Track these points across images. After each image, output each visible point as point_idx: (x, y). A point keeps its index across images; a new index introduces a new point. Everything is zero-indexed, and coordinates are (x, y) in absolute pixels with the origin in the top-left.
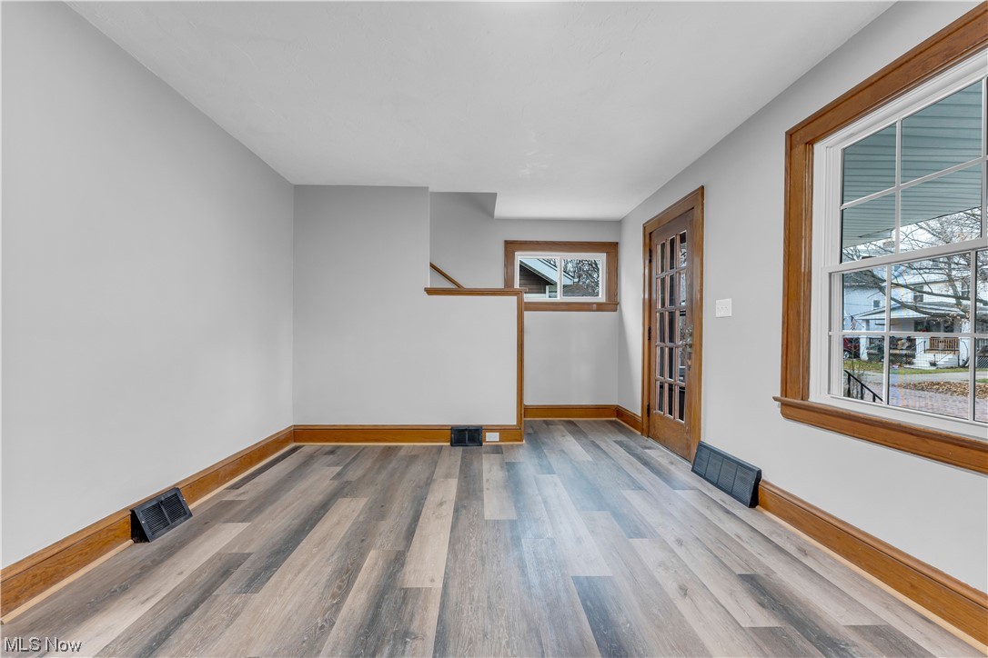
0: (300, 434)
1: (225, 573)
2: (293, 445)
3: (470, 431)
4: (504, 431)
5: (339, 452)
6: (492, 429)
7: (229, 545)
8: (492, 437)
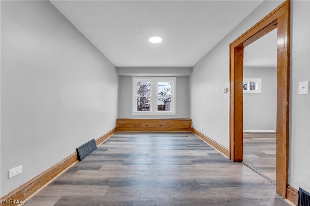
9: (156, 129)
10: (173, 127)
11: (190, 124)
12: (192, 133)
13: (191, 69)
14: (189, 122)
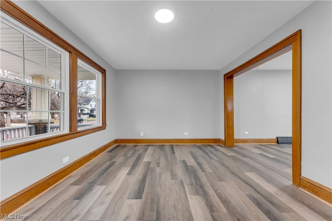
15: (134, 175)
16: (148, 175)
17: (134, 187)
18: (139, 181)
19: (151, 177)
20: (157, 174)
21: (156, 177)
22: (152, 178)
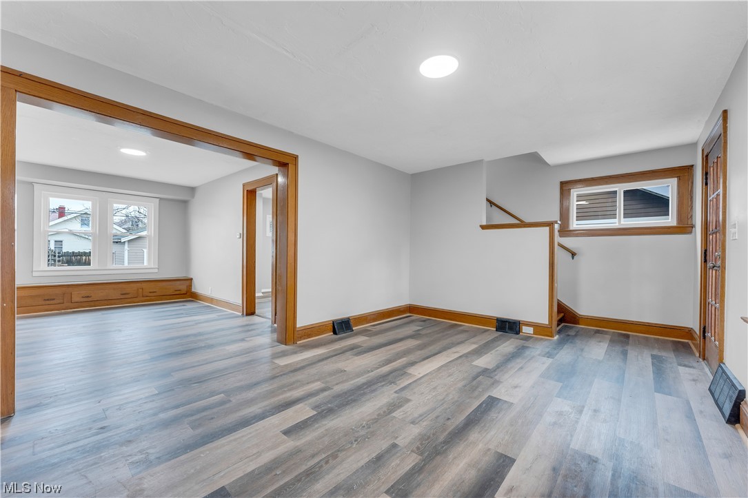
0: (412, 309)
1: (352, 349)
2: (409, 315)
3: (509, 322)
4: (539, 328)
5: (427, 322)
6: (528, 324)
7: (358, 342)
8: (527, 330)
9: (113, 301)
10: (154, 294)
11: (190, 286)
12: (192, 301)
13: (192, 190)
14: (188, 282)
15: (489, 450)
16: (450, 429)
17: (497, 417)
18: (482, 425)
19: (449, 423)
20: (425, 423)
21: (437, 417)
22: (449, 419)
